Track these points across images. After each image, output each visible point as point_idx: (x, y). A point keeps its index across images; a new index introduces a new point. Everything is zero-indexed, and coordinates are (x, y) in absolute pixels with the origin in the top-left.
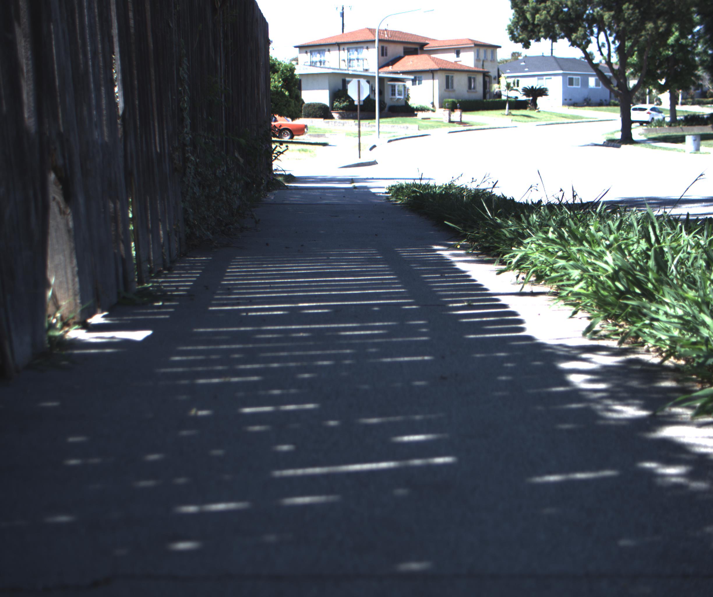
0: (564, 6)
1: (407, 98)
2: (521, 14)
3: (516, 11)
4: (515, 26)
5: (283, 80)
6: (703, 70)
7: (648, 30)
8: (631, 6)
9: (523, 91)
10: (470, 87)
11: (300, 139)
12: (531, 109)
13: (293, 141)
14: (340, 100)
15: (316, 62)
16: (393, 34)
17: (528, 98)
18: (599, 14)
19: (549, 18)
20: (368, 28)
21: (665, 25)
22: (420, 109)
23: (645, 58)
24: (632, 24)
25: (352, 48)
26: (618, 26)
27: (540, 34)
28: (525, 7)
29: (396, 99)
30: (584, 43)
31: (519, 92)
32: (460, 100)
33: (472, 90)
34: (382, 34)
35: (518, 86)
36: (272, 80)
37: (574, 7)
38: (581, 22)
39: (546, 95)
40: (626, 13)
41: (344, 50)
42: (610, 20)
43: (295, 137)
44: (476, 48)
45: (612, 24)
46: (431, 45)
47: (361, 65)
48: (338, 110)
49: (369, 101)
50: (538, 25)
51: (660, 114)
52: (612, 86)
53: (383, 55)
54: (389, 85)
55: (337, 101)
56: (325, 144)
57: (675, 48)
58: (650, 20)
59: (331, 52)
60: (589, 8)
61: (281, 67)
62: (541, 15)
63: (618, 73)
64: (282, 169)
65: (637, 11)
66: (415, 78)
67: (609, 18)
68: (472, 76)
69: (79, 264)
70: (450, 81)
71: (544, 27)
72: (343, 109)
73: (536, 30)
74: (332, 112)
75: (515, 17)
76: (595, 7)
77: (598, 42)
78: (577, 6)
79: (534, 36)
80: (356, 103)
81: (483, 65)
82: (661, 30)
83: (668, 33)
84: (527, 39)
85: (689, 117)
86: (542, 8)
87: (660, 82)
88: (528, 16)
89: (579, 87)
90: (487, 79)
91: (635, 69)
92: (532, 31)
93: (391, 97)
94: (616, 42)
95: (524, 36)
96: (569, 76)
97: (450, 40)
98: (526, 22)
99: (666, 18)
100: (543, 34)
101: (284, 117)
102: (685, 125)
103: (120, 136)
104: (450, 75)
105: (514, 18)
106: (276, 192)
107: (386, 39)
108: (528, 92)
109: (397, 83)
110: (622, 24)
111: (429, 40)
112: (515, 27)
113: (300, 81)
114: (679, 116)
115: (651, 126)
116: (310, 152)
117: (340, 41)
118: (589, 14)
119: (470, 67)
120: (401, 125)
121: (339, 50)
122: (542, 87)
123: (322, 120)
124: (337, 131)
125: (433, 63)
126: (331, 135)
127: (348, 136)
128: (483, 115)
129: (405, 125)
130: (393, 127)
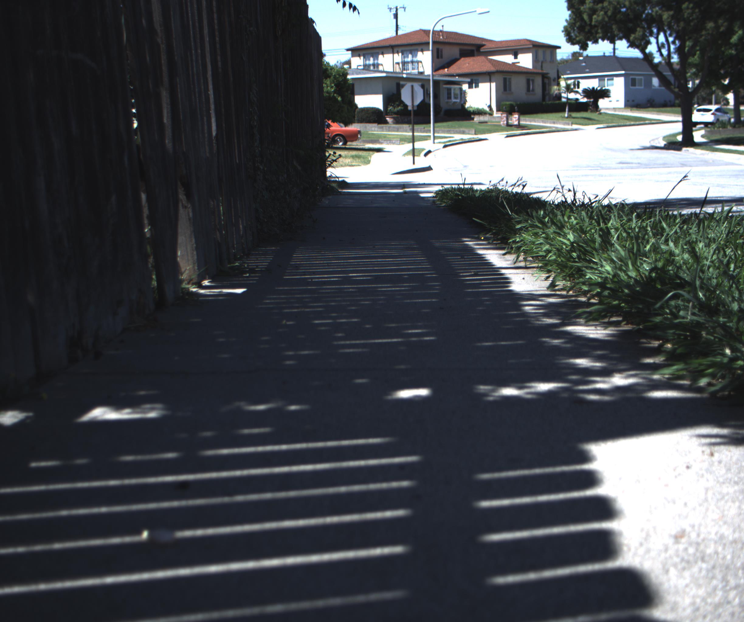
0: (622, 6)
1: (464, 101)
2: (578, 15)
3: (573, 12)
4: (572, 27)
5: (335, 85)
7: (708, 30)
8: (691, 5)
9: (583, 93)
10: (528, 89)
11: (353, 145)
12: (592, 111)
13: (347, 147)
14: (394, 104)
15: (369, 65)
16: (449, 35)
17: (589, 100)
18: (658, 14)
19: (606, 19)
20: (423, 30)
21: (726, 24)
22: (477, 112)
23: (706, 58)
24: (692, 24)
25: (407, 51)
26: (678, 26)
27: (598, 36)
28: (582, 8)
29: (452, 103)
30: (643, 43)
31: (579, 94)
32: (518, 103)
33: (531, 92)
34: (437, 36)
35: (578, 88)
36: (324, 85)
37: (632, 7)
38: (639, 23)
39: (608, 96)
40: (685, 12)
41: (398, 53)
42: (669, 20)
43: (349, 143)
44: (534, 49)
45: (673, 24)
46: (488, 47)
47: (416, 68)
48: (392, 115)
49: (424, 105)
50: (595, 26)
51: (726, 115)
53: (438, 57)
54: (444, 88)
55: (391, 105)
56: (379, 151)
57: (739, 48)
58: (711, 19)
59: (385, 55)
60: (648, 8)
61: (333, 72)
62: (598, 16)
63: (679, 73)
64: (335, 176)
65: (697, 10)
66: (472, 81)
67: (668, 18)
68: (531, 78)
69: (196, 243)
70: (508, 83)
71: (601, 28)
72: (397, 113)
73: (593, 31)
74: (386, 116)
75: (572, 18)
76: (655, 7)
77: (657, 43)
78: (635, 6)
79: (591, 38)
80: (410, 108)
81: (542, 66)
82: (722, 29)
83: (730, 32)
84: (584, 41)
86: (600, 8)
87: (723, 82)
88: (585, 17)
89: (642, 87)
90: (546, 81)
91: (697, 70)
92: (590, 32)
93: (447, 100)
94: (677, 42)
95: (581, 37)
96: (631, 77)
97: (507, 41)
98: (583, 24)
99: (727, 17)
100: (601, 35)
101: (337, 122)
103: (215, 152)
104: (508, 77)
105: (570, 19)
106: (330, 197)
107: (441, 41)
108: (588, 93)
109: (453, 87)
110: (682, 24)
111: (486, 41)
112: (571, 29)
113: (353, 85)
115: (714, 128)
116: (363, 158)
117: (393, 43)
118: (648, 14)
119: (529, 69)
120: (457, 129)
121: (393, 53)
122: (604, 88)
123: (375, 125)
124: (391, 136)
125: (490, 65)
126: (385, 140)
127: (402, 141)
128: (542, 118)
129: (462, 129)
130: (449, 132)
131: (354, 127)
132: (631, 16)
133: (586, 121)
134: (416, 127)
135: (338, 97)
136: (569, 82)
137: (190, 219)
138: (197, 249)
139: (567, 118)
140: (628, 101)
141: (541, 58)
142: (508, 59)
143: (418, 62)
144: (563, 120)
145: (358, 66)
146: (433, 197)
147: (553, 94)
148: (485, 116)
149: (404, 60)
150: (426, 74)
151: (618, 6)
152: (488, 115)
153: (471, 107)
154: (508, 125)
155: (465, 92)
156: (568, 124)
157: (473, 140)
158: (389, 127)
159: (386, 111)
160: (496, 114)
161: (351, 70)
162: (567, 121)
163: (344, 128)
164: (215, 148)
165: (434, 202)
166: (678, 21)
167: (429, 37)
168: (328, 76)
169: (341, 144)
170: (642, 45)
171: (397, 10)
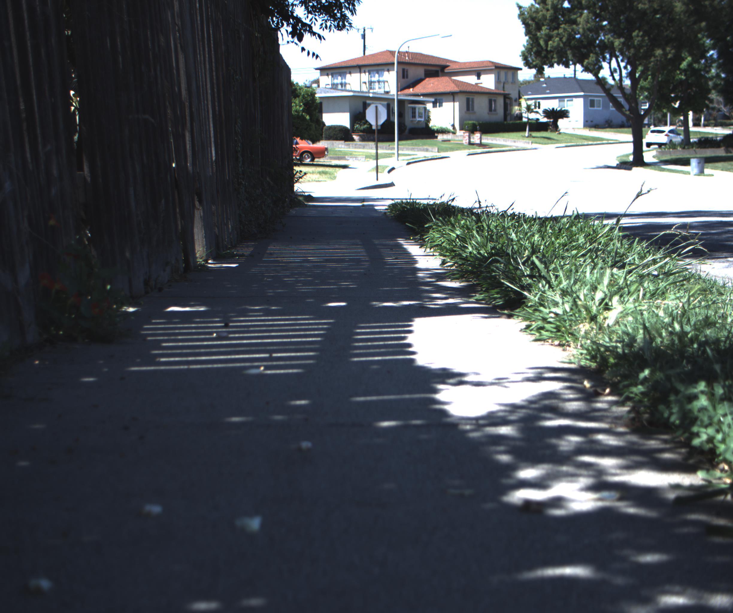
0: (577, 33)
1: (428, 120)
2: (535, 41)
3: (530, 38)
4: (529, 52)
5: (304, 104)
6: (717, 94)
7: (657, 57)
8: (641, 33)
9: (543, 113)
10: (490, 109)
11: (320, 162)
12: (551, 131)
13: (314, 163)
14: (361, 122)
15: (337, 84)
16: (414, 56)
17: (549, 120)
18: (610, 41)
19: (561, 45)
20: (389, 51)
21: (673, 51)
23: (657, 82)
24: (642, 51)
25: (373, 71)
26: (629, 52)
27: (553, 60)
28: (539, 34)
31: (540, 114)
32: (481, 122)
33: (493, 112)
35: (539, 108)
36: (293, 104)
37: (585, 34)
38: (592, 49)
39: (567, 117)
40: (636, 40)
41: (365, 72)
43: (316, 160)
44: (497, 71)
45: (625, 50)
46: (452, 68)
47: (382, 88)
48: (358, 133)
49: (388, 124)
50: (551, 51)
51: (679, 137)
52: (624, 110)
53: (403, 77)
54: (409, 107)
55: (358, 124)
56: (345, 167)
57: (688, 73)
58: (659, 47)
59: (352, 75)
61: (302, 92)
63: (630, 97)
67: (619, 45)
68: (493, 99)
71: (557, 54)
73: (549, 56)
74: (353, 134)
75: (530, 43)
78: (588, 33)
79: (547, 62)
80: (374, 127)
81: (504, 87)
82: (670, 56)
83: (679, 58)
84: (541, 65)
85: (702, 139)
86: (555, 35)
87: (673, 104)
88: (542, 42)
89: (601, 108)
90: (508, 101)
91: (649, 93)
92: (546, 57)
93: (411, 119)
94: (629, 67)
97: (470, 62)
98: (540, 49)
99: (675, 44)
100: (556, 60)
101: (305, 140)
102: (698, 148)
103: (215, 172)
104: (471, 97)
105: (527, 45)
106: (297, 209)
108: (549, 113)
109: (418, 106)
111: (450, 62)
114: (692, 138)
115: (665, 149)
116: (330, 174)
117: (361, 63)
118: (601, 41)
119: (491, 89)
120: (421, 147)
121: (360, 72)
122: (563, 109)
123: (342, 142)
124: (357, 154)
125: (453, 85)
126: (351, 157)
127: (368, 158)
128: (503, 137)
129: (425, 147)
130: (413, 149)
131: (322, 144)
132: (585, 43)
133: (546, 140)
134: (380, 144)
135: (306, 116)
136: (530, 102)
137: (201, 217)
138: (205, 237)
139: (528, 137)
140: (587, 121)
141: (503, 79)
142: (471, 79)
143: (384, 82)
144: (524, 139)
145: (326, 85)
146: (386, 209)
147: (514, 114)
148: (448, 135)
149: (371, 80)
150: (391, 93)
151: (573, 33)
152: (451, 134)
153: (435, 126)
154: (470, 144)
155: (429, 111)
156: (528, 143)
157: (435, 157)
158: (356, 145)
159: (353, 130)
160: (459, 133)
161: (319, 88)
162: (527, 140)
163: (312, 145)
164: (215, 169)
165: (385, 213)
166: (629, 48)
167: (394, 57)
168: (296, 96)
169: (309, 160)
170: (595, 69)
171: (364, 30)
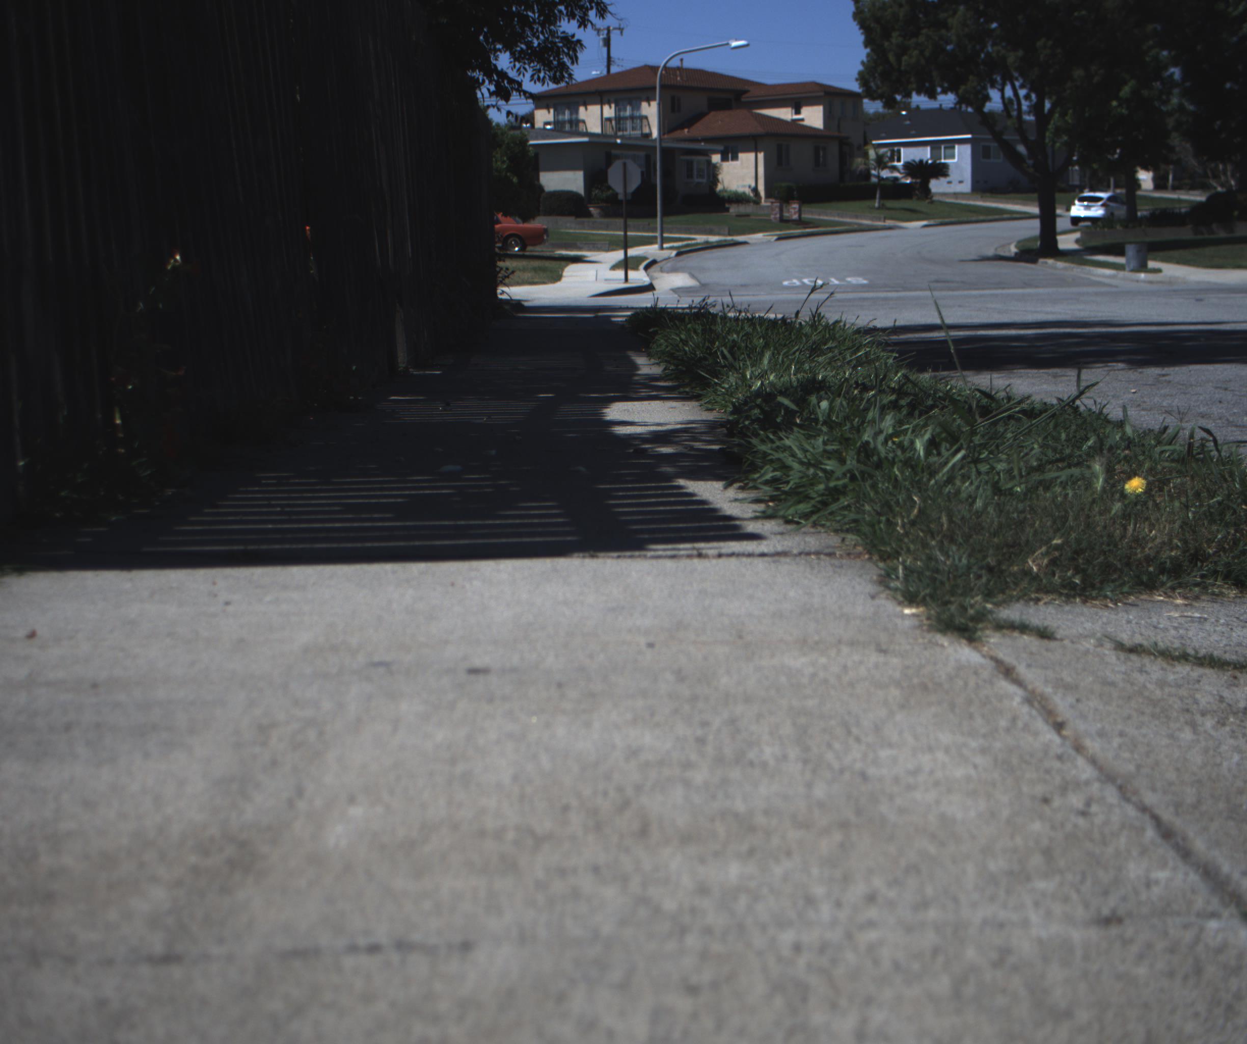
1: (715, 180)
2: (880, 55)
3: (872, 50)
5: (509, 159)
7: (1076, 80)
8: (1050, 43)
9: (905, 169)
10: (816, 162)
11: (536, 252)
12: (919, 199)
13: (526, 254)
14: (601, 187)
15: (564, 123)
16: (691, 75)
17: (914, 181)
18: (1001, 54)
19: (923, 62)
20: (648, 66)
21: (1102, 72)
22: (734, 199)
24: (1052, 71)
25: (623, 100)
27: (910, 86)
29: (694, 184)
30: (977, 98)
31: (899, 170)
32: (800, 184)
33: (821, 168)
34: (672, 76)
35: (899, 160)
36: (493, 160)
37: (961, 45)
38: (973, 68)
39: (945, 175)
40: (1042, 53)
41: (609, 103)
42: (1018, 63)
43: (529, 248)
44: (827, 99)
46: (754, 94)
47: (638, 128)
48: (598, 203)
49: (646, 190)
50: (906, 72)
52: (1025, 165)
53: (673, 110)
54: (681, 160)
55: (596, 188)
56: (575, 259)
57: (1133, 104)
58: (1078, 64)
59: (589, 107)
60: (989, 44)
62: (910, 57)
63: (1035, 146)
64: (509, 297)
65: (1059, 50)
66: (727, 149)
67: (1016, 61)
68: (821, 145)
70: (784, 153)
71: (915, 75)
72: (604, 202)
73: (904, 80)
74: (589, 206)
75: (871, 59)
76: (997, 44)
77: (1003, 97)
78: (967, 42)
79: (900, 88)
80: (621, 197)
81: (839, 126)
83: (1118, 82)
84: (891, 93)
85: (1157, 212)
86: (913, 45)
88: (891, 58)
90: (846, 149)
92: (898, 80)
93: (686, 180)
94: (1032, 97)
95: (885, 88)
96: (982, 144)
97: (784, 85)
98: (888, 68)
99: (1104, 61)
101: (511, 216)
102: (1150, 226)
104: (784, 143)
105: (868, 61)
107: (678, 84)
108: (913, 168)
109: (695, 158)
110: (1037, 70)
111: (752, 84)
112: (870, 76)
113: (537, 155)
114: (1140, 209)
115: (1095, 228)
116: (551, 272)
117: (602, 87)
119: (818, 129)
120: (701, 226)
121: (602, 103)
122: (938, 162)
123: (572, 219)
124: (596, 238)
125: (755, 123)
126: (586, 244)
127: (612, 245)
128: (838, 209)
129: (708, 227)
130: (686, 231)
131: (538, 223)
132: (962, 58)
133: (909, 214)
134: (630, 222)
135: (513, 178)
136: (882, 151)
139: (879, 208)
140: (977, 182)
141: (837, 112)
142: (785, 114)
143: (641, 118)
144: (870, 212)
145: (546, 124)
147: (856, 171)
148: (746, 205)
149: (619, 115)
150: (651, 137)
151: (941, 42)
152: (752, 204)
153: (726, 190)
154: (783, 220)
155: (716, 167)
156: (879, 219)
157: (724, 243)
158: (594, 223)
159: (589, 199)
160: (765, 202)
161: (533, 130)
162: (877, 213)
163: (521, 225)
166: (1032, 66)
167: (656, 77)
168: (497, 145)
169: (517, 249)
171: (609, 33)
